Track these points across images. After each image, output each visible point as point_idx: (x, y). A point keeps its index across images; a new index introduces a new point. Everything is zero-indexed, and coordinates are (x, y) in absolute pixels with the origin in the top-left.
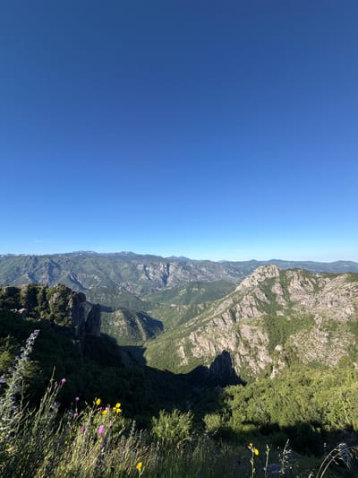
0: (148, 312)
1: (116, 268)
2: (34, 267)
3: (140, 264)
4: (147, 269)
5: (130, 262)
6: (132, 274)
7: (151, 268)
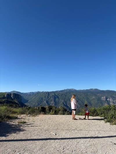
1: (88, 99)
2: (48, 97)
3: (103, 96)
4: (108, 100)
5: (96, 95)
6: (99, 103)
7: (111, 99)
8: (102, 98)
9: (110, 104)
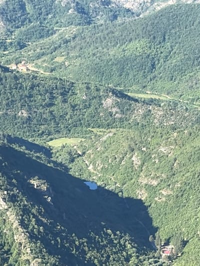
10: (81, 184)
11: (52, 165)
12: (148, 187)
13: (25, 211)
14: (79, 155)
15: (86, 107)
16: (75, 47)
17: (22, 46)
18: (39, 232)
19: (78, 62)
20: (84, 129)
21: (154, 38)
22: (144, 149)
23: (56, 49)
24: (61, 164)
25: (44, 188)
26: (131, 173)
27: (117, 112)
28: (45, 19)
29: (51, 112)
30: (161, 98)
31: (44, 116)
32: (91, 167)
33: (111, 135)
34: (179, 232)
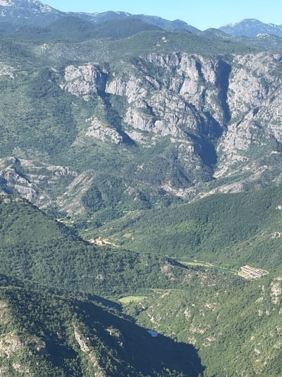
0: (125, 301)
3: (77, 63)
4: (111, 88)
5: (25, 54)
6: (41, 116)
7: (132, 85)
8: (71, 73)
9: (127, 120)
10: (144, 332)
11: (122, 317)
12: (197, 335)
13: (103, 353)
14: (143, 310)
15: (148, 272)
16: (139, 226)
17: (98, 225)
18: (114, 370)
19: (141, 237)
20: (147, 289)
21: (199, 219)
22: (193, 305)
23: (124, 227)
24: (129, 317)
25: (118, 335)
26: (184, 324)
27: (171, 276)
28: (116, 205)
29: (121, 276)
30: (205, 265)
31: (116, 279)
32: (152, 319)
33: (167, 294)
34: (222, 371)
